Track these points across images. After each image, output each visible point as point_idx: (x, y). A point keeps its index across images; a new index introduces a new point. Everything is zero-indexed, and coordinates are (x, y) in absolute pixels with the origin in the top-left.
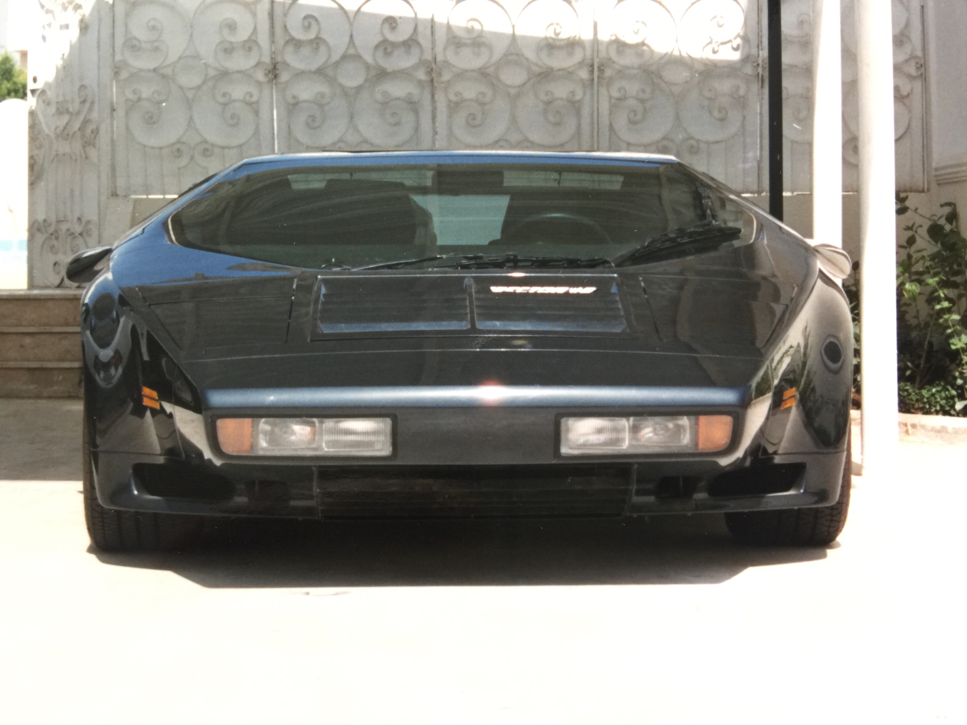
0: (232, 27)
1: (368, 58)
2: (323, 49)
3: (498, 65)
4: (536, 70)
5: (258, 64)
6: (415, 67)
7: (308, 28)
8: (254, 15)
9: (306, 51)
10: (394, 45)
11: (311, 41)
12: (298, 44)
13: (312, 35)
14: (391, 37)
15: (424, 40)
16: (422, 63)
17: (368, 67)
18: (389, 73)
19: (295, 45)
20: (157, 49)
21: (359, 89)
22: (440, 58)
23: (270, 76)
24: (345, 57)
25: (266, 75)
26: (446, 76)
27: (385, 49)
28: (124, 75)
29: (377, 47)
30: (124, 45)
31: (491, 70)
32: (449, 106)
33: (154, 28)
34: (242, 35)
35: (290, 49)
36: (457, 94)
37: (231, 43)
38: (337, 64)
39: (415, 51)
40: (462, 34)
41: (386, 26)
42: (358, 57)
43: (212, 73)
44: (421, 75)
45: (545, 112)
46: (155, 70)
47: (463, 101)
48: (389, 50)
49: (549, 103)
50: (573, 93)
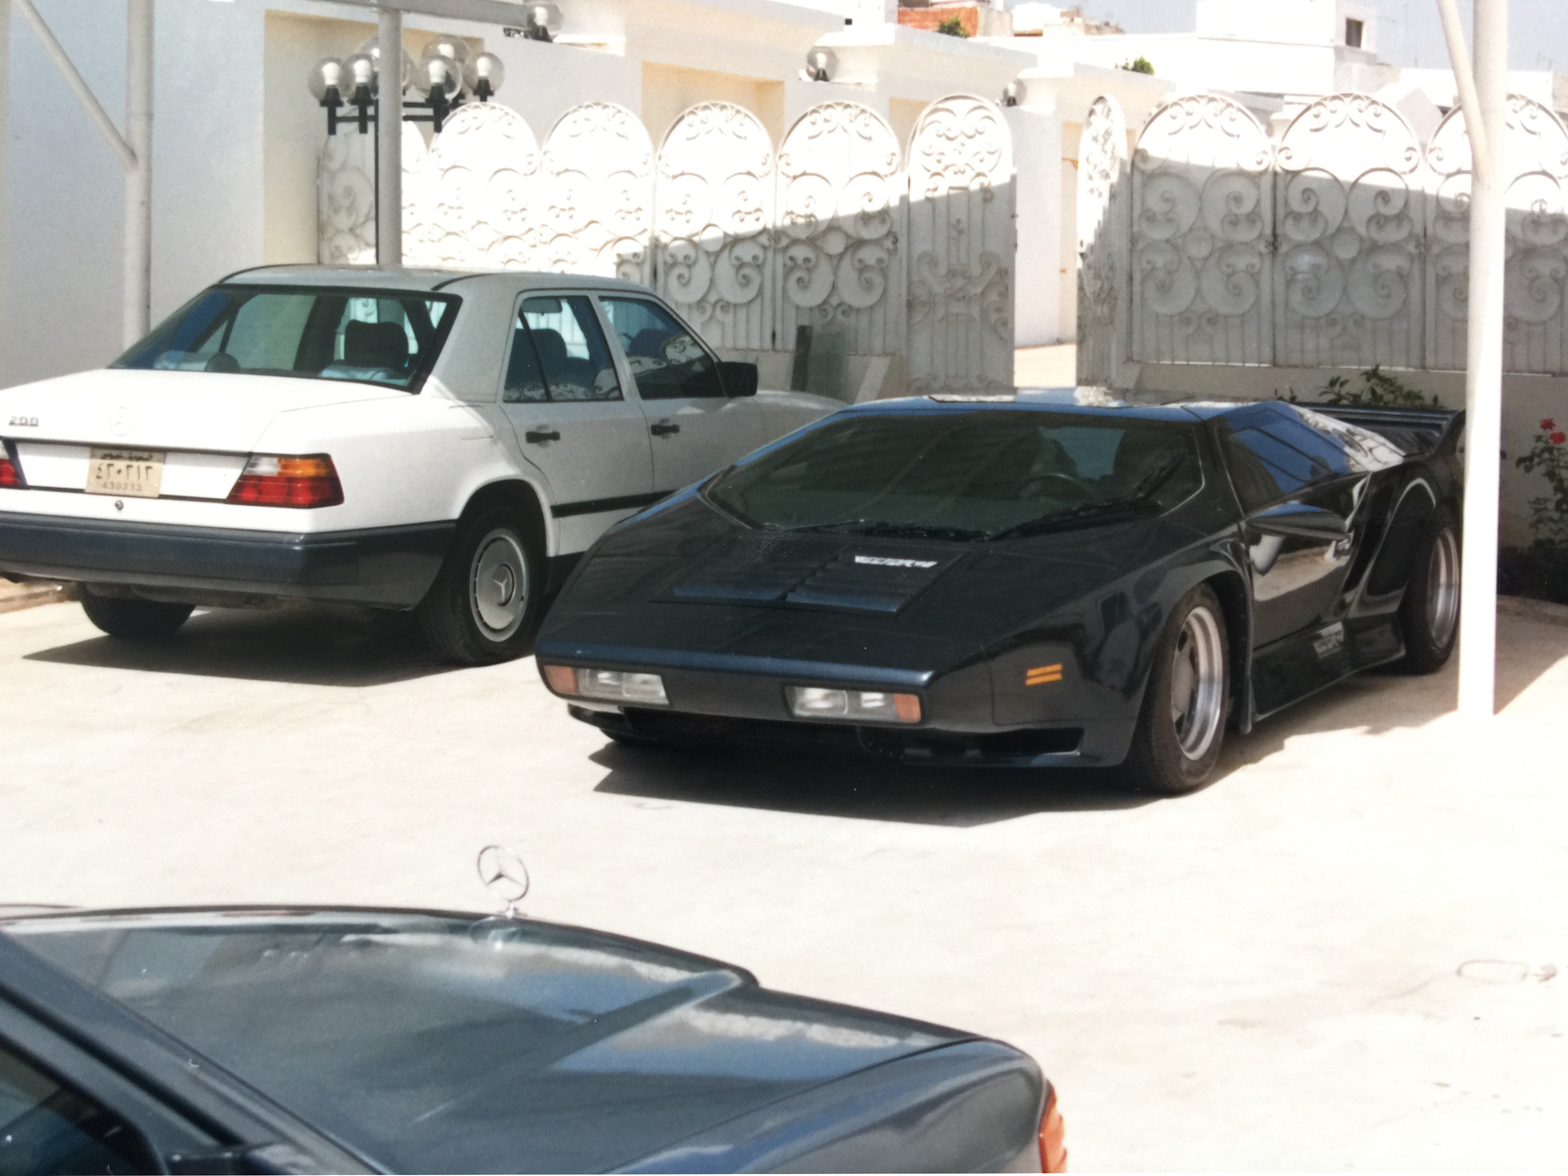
0: (1238, 199)
1: (1362, 230)
2: (1320, 222)
4: (1521, 245)
5: (1260, 236)
6: (1406, 240)
7: (1306, 200)
8: (1258, 187)
9: (1305, 224)
10: (1387, 219)
11: (1310, 214)
12: (1297, 217)
13: (1309, 208)
14: (1384, 210)
15: (1415, 214)
16: (1411, 235)
17: (1361, 239)
18: (1383, 246)
19: (1294, 218)
20: (1169, 221)
21: (1354, 260)
22: (1430, 231)
23: (1271, 248)
24: (1339, 230)
25: (1266, 247)
26: (1435, 250)
27: (1378, 223)
28: (1140, 245)
29: (1370, 220)
30: (1140, 215)
32: (1437, 281)
33: (1167, 200)
34: (1247, 206)
35: (1290, 221)
36: (1444, 269)
37: (1236, 215)
38: (1333, 236)
39: (1406, 224)
40: (1450, 208)
41: (1380, 199)
42: (1353, 229)
43: (1220, 244)
44: (1411, 248)
46: (1168, 241)
47: (1450, 275)
48: (1382, 223)
49: (1533, 280)
50: (1556, 270)
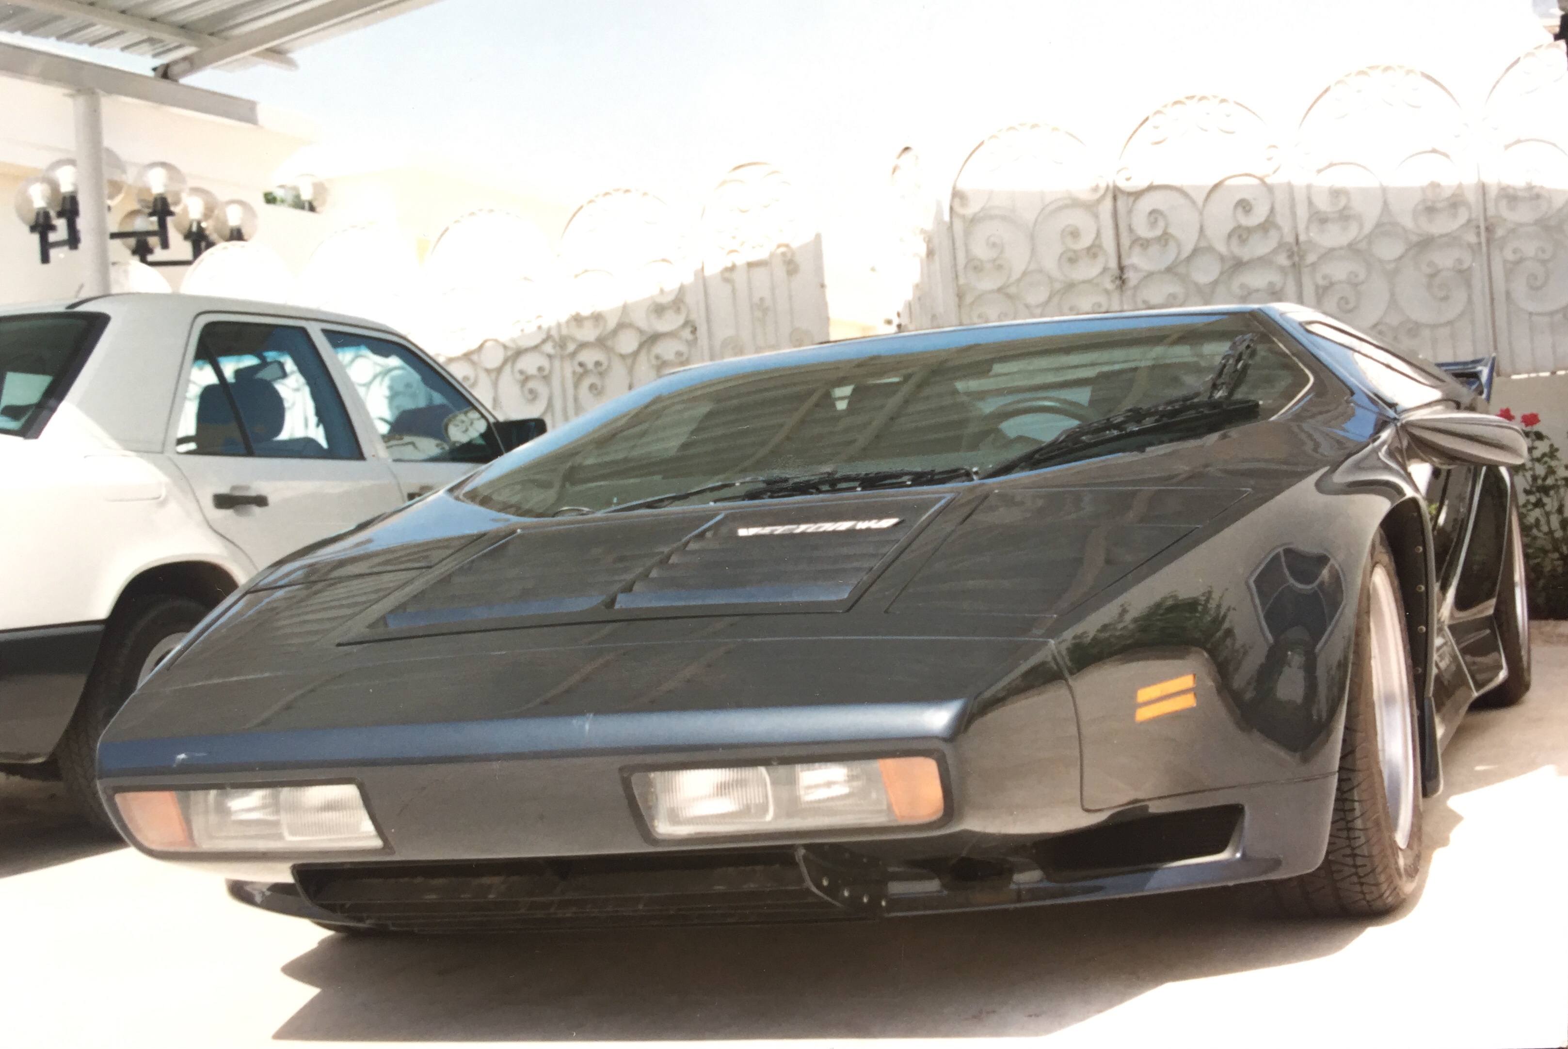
0: (1075, 234)
1: (1221, 248)
2: (1172, 245)
3: (1370, 238)
4: (1415, 239)
5: (1105, 270)
6: (1275, 251)
7: (1153, 224)
8: (1096, 216)
9: (1154, 249)
10: (1250, 230)
11: (1158, 239)
12: (1144, 244)
13: (1158, 232)
14: (1246, 222)
15: (1283, 219)
16: (1281, 245)
17: (1222, 258)
18: (1248, 263)
19: (1142, 245)
20: (1000, 267)
21: (1215, 283)
22: (1302, 238)
23: (1118, 282)
24: (1196, 251)
25: (1112, 281)
26: (1311, 258)
27: (1240, 237)
28: (969, 299)
29: (1230, 236)
30: (965, 267)
31: (1363, 245)
32: (1317, 294)
33: (994, 245)
34: (1086, 241)
35: (1137, 250)
36: (1325, 277)
37: (1075, 251)
38: (1189, 259)
39: (1273, 234)
41: (1240, 210)
42: (1210, 249)
43: (1058, 286)
44: (1282, 260)
45: (1429, 287)
46: (1000, 290)
47: (1332, 284)
48: (1244, 237)
49: (1432, 276)
50: (1459, 261)
